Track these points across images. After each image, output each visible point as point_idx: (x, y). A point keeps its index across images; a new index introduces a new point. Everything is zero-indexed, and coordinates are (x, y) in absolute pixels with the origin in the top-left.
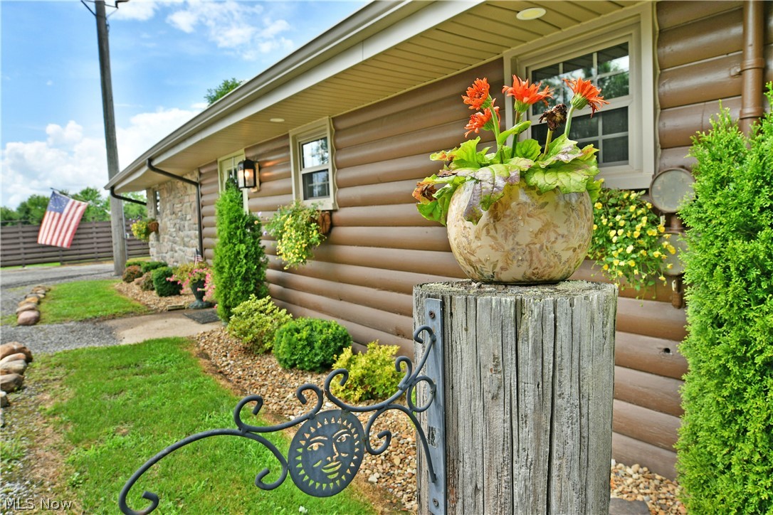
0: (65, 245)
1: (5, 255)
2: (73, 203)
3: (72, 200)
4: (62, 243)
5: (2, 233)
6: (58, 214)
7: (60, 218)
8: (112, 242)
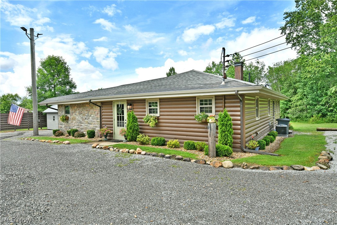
0: (18, 125)
1: (1, 127)
2: (20, 108)
3: (19, 107)
4: (17, 124)
5: (1, 120)
6: (14, 113)
7: (15, 114)
8: (33, 123)
